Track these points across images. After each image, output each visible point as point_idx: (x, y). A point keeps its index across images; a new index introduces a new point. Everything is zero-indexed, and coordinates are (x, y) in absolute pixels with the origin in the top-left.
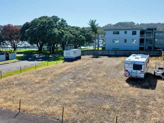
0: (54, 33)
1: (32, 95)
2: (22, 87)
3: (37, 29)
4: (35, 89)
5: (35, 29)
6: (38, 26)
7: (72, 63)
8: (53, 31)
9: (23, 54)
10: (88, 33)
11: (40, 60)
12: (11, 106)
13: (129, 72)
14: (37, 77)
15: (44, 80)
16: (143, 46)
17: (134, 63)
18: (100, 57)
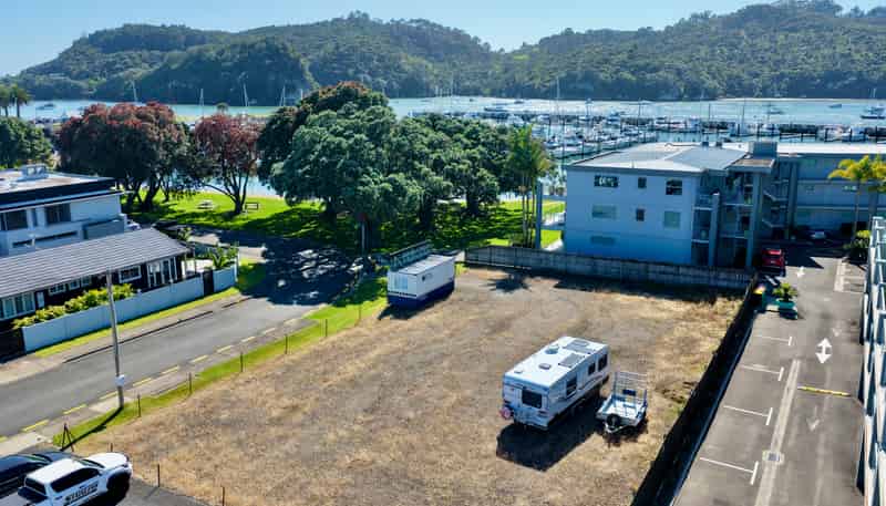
0: (364, 193)
1: (255, 464)
2: (235, 437)
3: (305, 173)
5: (300, 171)
6: (312, 157)
8: (363, 184)
9: (263, 249)
12: (207, 493)
13: (511, 408)
14: (279, 397)
15: (295, 408)
16: (707, 238)
17: (524, 388)
18: (526, 287)
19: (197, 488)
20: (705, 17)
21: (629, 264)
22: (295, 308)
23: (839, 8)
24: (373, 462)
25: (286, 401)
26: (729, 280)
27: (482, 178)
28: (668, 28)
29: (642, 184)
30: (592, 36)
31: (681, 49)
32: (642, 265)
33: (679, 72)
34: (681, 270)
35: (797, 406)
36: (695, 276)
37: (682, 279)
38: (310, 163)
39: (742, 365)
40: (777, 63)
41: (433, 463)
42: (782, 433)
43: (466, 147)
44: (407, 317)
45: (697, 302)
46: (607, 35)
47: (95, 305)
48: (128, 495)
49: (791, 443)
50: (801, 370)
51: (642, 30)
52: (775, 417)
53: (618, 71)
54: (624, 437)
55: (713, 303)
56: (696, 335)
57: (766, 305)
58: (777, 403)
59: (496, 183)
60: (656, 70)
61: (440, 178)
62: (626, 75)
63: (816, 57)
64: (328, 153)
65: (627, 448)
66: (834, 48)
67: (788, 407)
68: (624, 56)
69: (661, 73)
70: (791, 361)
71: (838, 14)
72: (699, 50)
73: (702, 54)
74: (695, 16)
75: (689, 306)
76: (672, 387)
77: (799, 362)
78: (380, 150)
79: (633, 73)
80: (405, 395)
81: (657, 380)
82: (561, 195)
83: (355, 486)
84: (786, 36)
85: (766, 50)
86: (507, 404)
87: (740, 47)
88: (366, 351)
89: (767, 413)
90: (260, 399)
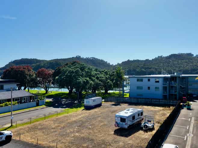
0: (79, 82)
1: (47, 136)
2: (42, 131)
4: (49, 133)
5: (63, 77)
7: (90, 111)
8: (79, 80)
9: (52, 99)
11: (64, 106)
12: (33, 142)
13: (117, 123)
14: (54, 124)
15: (59, 126)
16: (166, 93)
17: (121, 117)
18: (120, 105)
19: (30, 141)
20: (161, 57)
21: (147, 100)
22: (60, 109)
23: (193, 55)
24: (80, 136)
25: (56, 125)
26: (173, 102)
27: (108, 82)
28: (153, 59)
29: (149, 80)
30: (134, 61)
31: (156, 64)
32: (150, 100)
33: (156, 69)
34: (161, 101)
35: (195, 125)
36: (164, 102)
37: (161, 103)
38: (65, 75)
39: (179, 118)
40: (179, 67)
41: (96, 136)
42: (192, 130)
43: (104, 75)
44: (89, 110)
45: (165, 107)
46: (138, 61)
47: (7, 106)
48: (11, 142)
49: (194, 133)
50: (195, 119)
51: (146, 60)
52: (189, 127)
53: (141, 69)
54: (148, 131)
55: (170, 107)
56: (166, 113)
57: (183, 108)
58: (190, 125)
59: (112, 83)
60: (150, 68)
61: (98, 81)
62: (143, 70)
63: (189, 66)
64: (70, 73)
65: (149, 133)
66: (193, 64)
67: (193, 126)
68: (142, 65)
69: (152, 69)
70: (192, 117)
71: (193, 56)
72: (160, 64)
73: (161, 65)
74: (159, 57)
75: (163, 108)
76: (160, 122)
77: (194, 118)
78: (83, 72)
79: (145, 69)
80: (89, 124)
81: (156, 121)
82: (129, 84)
83: (74, 140)
84: (181, 61)
85: (176, 64)
86: (116, 122)
87: (170, 63)
88: (78, 116)
89: (187, 126)
90: (49, 124)
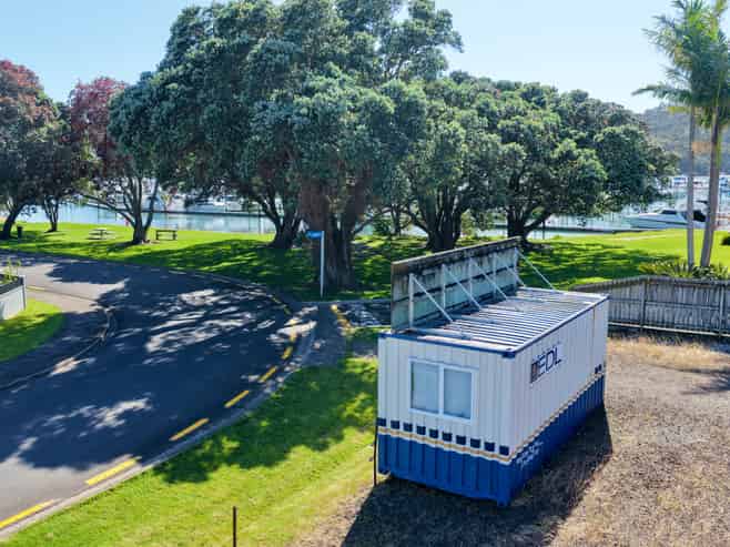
10: (619, 129)
